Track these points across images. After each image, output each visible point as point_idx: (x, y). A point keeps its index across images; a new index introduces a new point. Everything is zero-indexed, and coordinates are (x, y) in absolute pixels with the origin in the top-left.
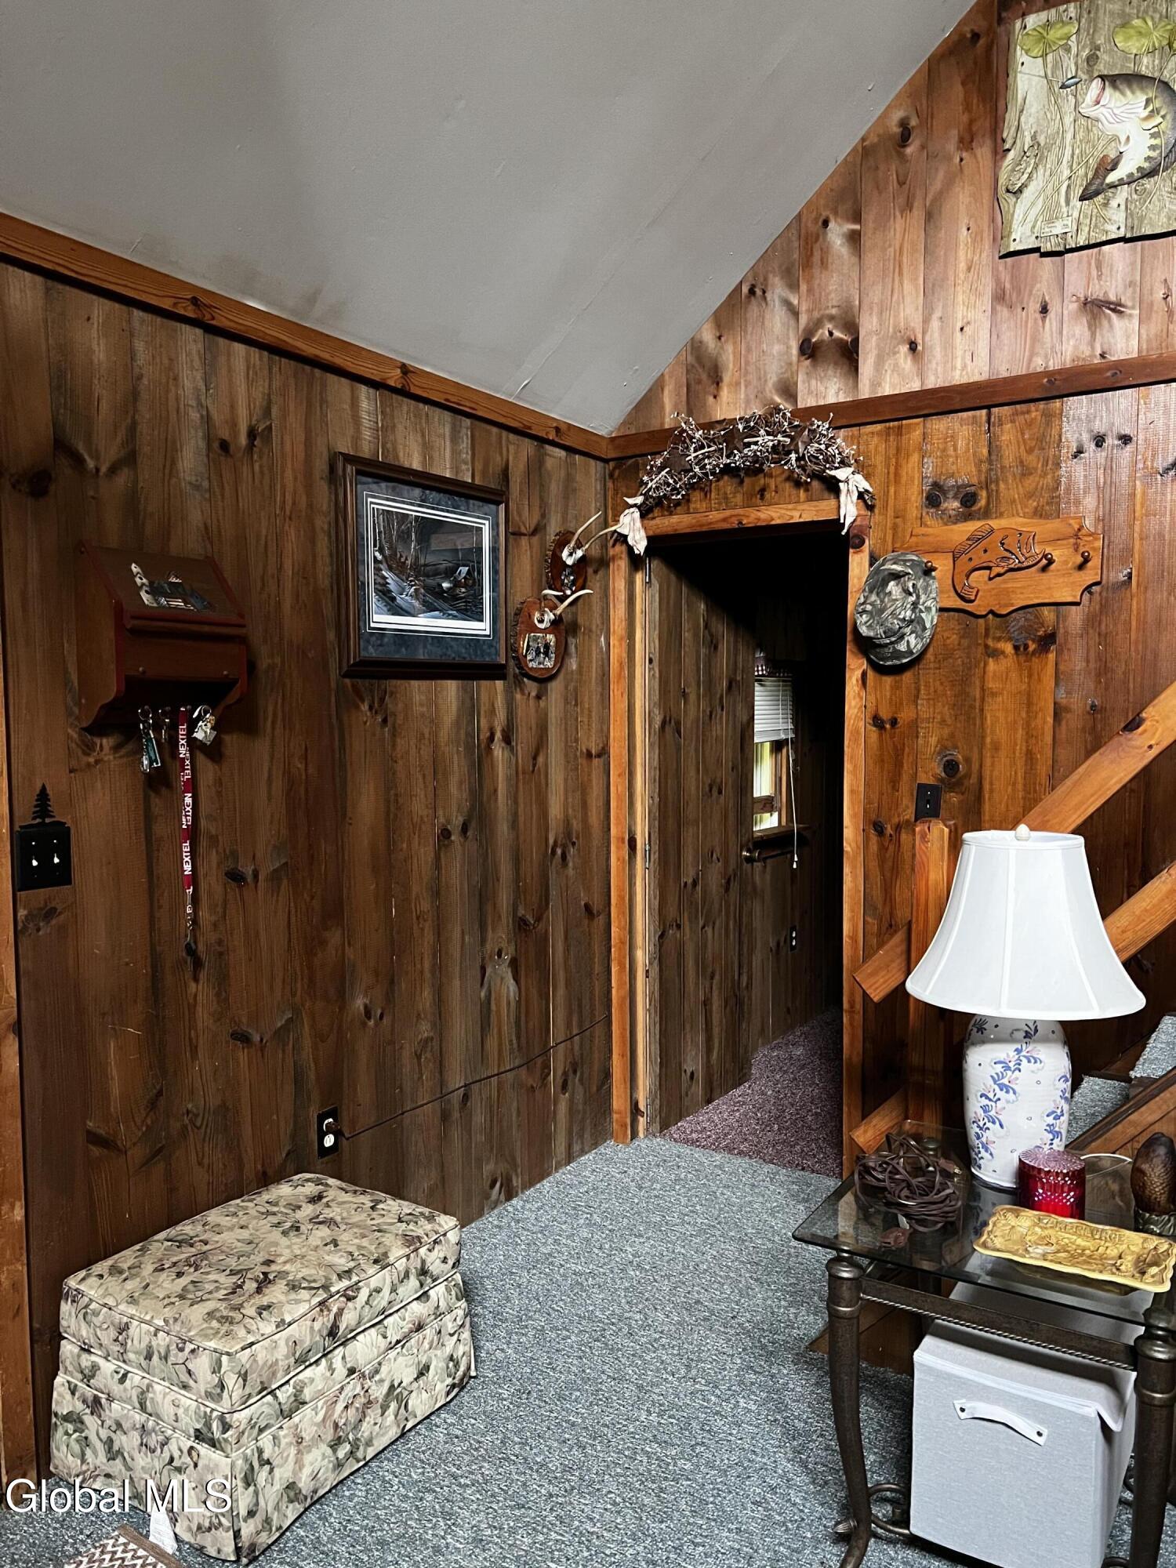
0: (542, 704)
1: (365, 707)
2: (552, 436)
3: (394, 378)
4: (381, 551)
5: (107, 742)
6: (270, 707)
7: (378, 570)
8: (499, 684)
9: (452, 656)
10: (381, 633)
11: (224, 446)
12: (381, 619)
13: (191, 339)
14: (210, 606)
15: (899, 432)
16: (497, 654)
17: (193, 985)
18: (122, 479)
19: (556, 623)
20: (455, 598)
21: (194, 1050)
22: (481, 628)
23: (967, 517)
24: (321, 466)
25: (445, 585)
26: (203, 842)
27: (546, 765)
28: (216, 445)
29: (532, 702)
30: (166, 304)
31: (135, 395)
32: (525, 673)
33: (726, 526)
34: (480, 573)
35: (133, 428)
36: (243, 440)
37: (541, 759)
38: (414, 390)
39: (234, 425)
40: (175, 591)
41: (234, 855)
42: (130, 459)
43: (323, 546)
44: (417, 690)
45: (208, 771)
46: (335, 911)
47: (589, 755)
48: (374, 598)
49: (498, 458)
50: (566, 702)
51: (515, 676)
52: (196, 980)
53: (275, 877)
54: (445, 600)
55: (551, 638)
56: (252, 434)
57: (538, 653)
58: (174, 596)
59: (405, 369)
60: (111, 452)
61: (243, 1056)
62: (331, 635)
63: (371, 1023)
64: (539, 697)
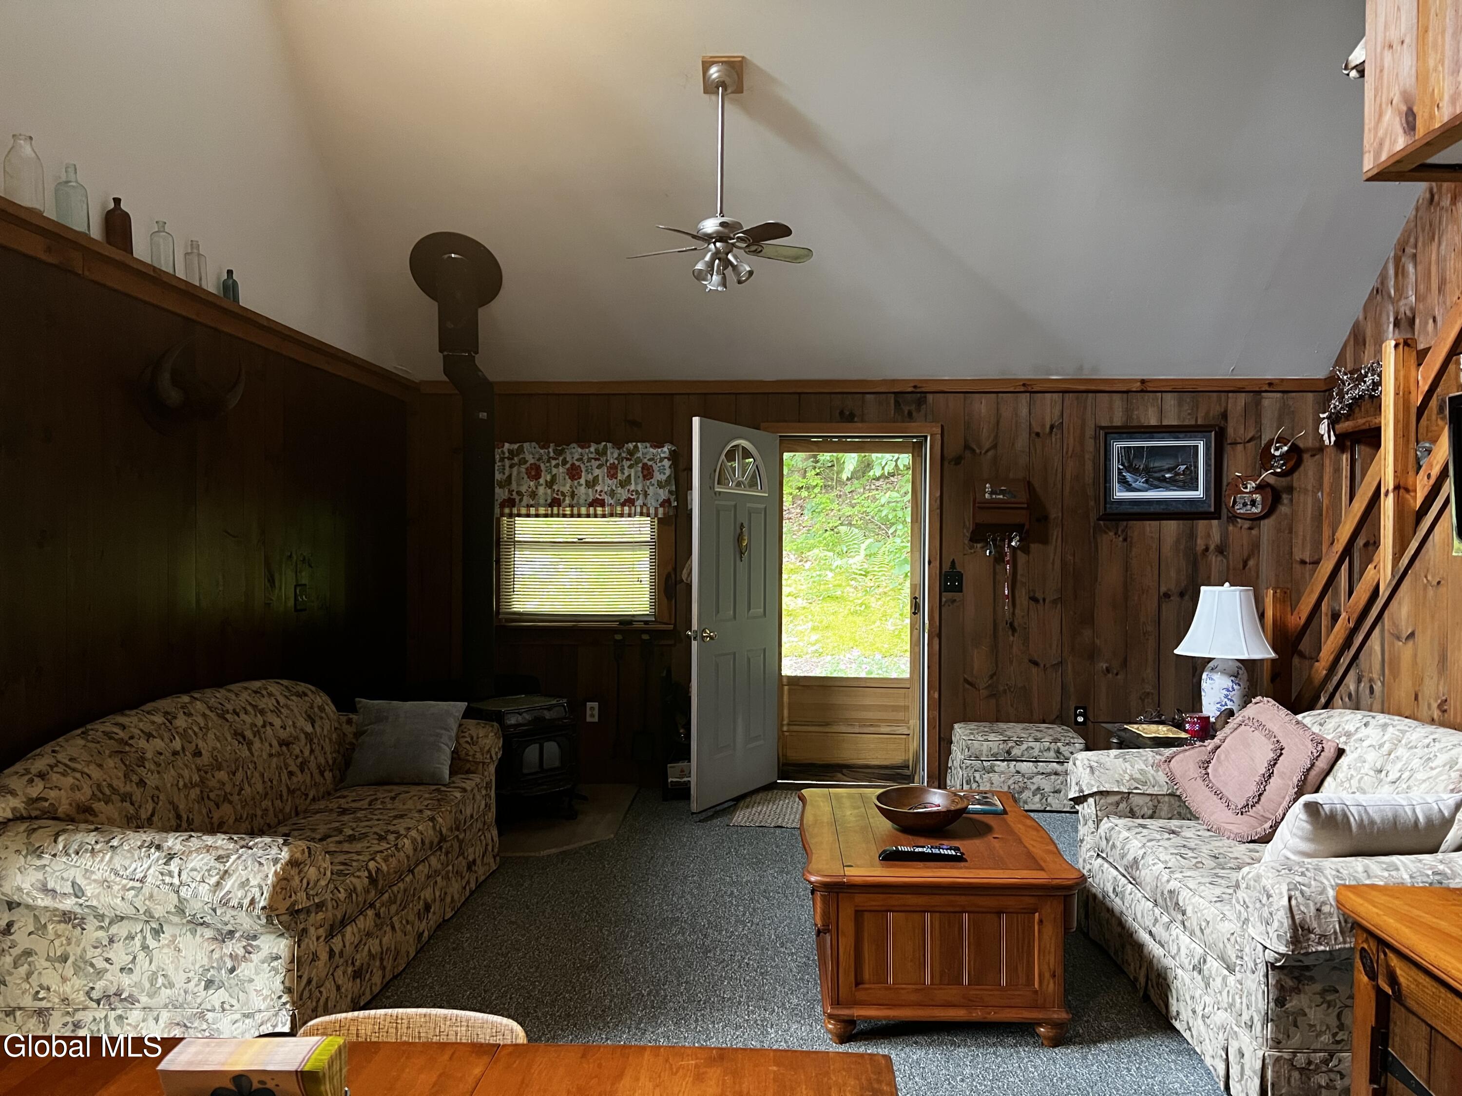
0: (1254, 532)
1: (1111, 534)
2: (1267, 388)
3: (1137, 386)
4: (1123, 464)
5: (979, 545)
6: (1055, 534)
7: (1120, 473)
8: (1215, 522)
9: (1172, 509)
10: (1121, 502)
11: (1038, 434)
12: (1120, 494)
13: (1024, 398)
14: (1015, 497)
16: (1210, 506)
17: (1011, 638)
18: (990, 453)
19: (1259, 488)
20: (1176, 481)
21: (1011, 662)
22: (1199, 494)
24: (1089, 432)
25: (1167, 476)
26: (1018, 585)
27: (1257, 565)
28: (1033, 435)
29: (1244, 532)
30: (1012, 389)
31: (998, 423)
32: (1233, 518)
34: (1196, 467)
35: (996, 437)
36: (1048, 429)
37: (1251, 563)
38: (1149, 389)
39: (1043, 426)
40: (1002, 492)
41: (1034, 591)
42: (995, 446)
43: (1089, 466)
44: (1150, 526)
45: (1022, 558)
47: (1303, 562)
48: (1116, 485)
49: (1218, 408)
50: (1278, 531)
51: (1228, 518)
52: (1013, 635)
53: (1054, 602)
54: (1167, 482)
55: (1258, 497)
56: (1052, 427)
57: (1245, 505)
58: (999, 494)
59: (1143, 381)
60: (987, 445)
61: (1034, 670)
62: (1092, 503)
63: (1110, 675)
64: (1250, 528)
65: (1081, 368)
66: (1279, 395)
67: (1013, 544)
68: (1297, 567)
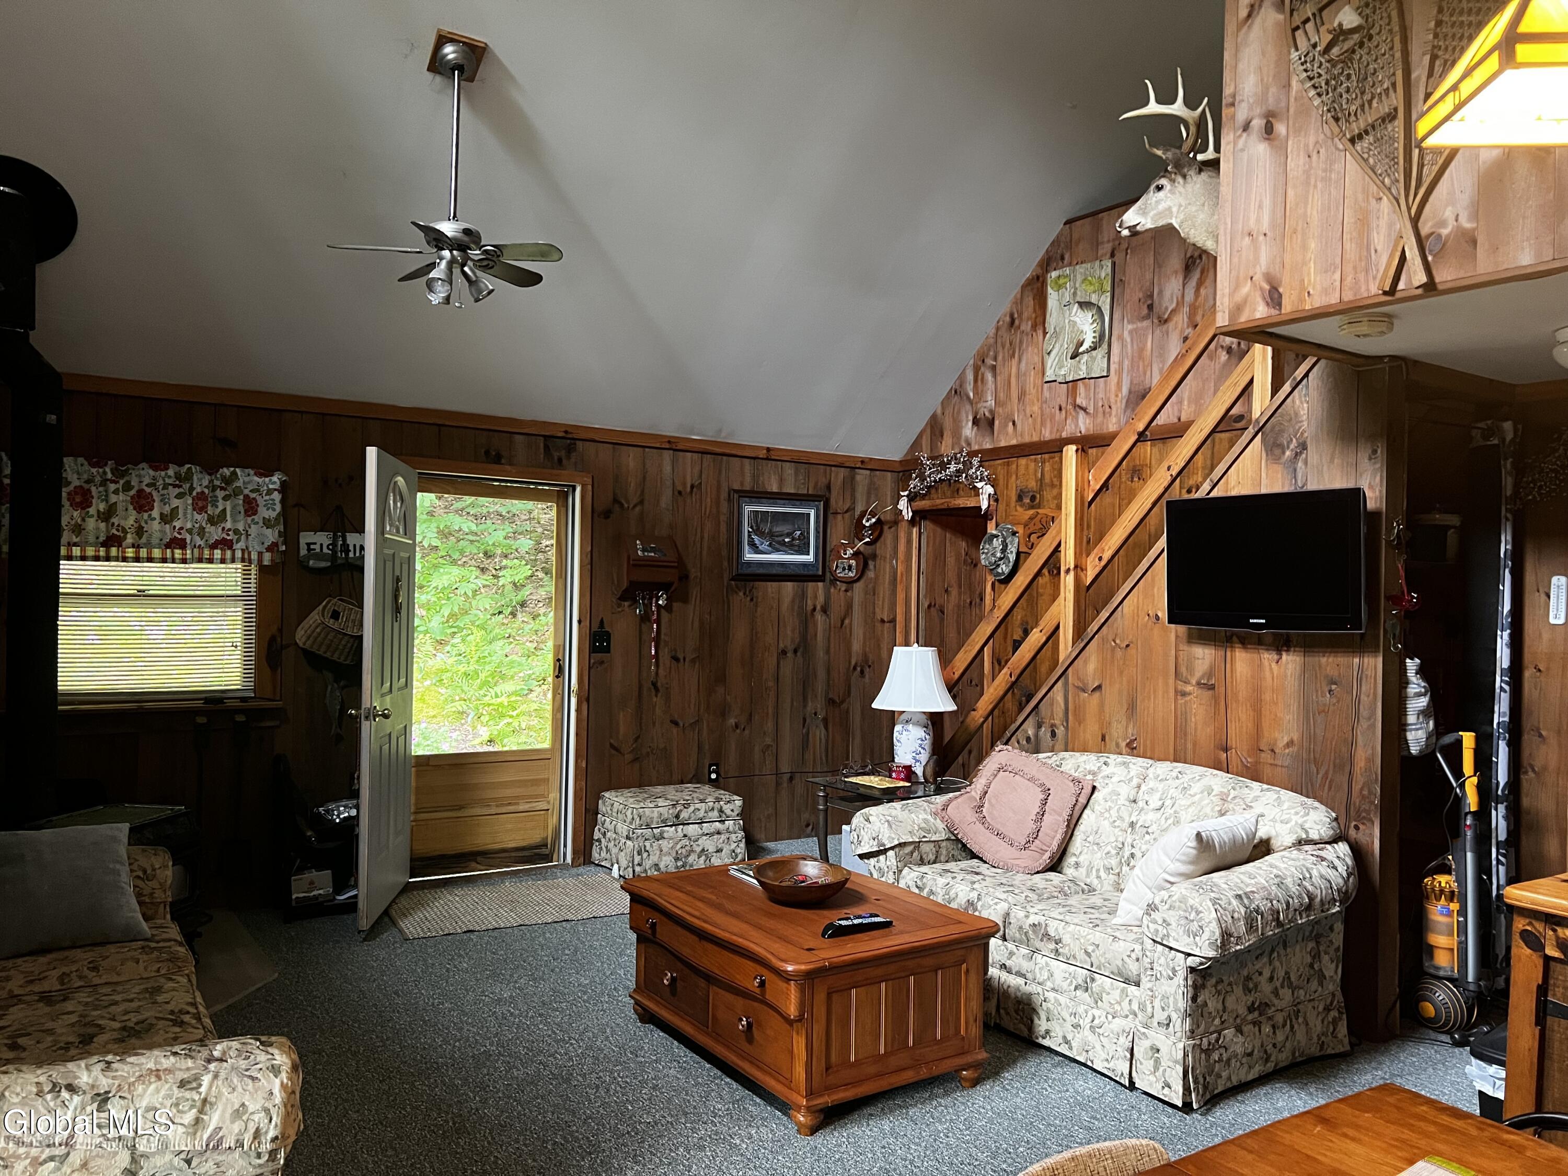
0: (849, 594)
1: (741, 594)
2: (859, 465)
3: (763, 454)
4: (752, 527)
5: (626, 604)
6: (695, 592)
7: (749, 536)
8: (820, 584)
9: (789, 572)
10: (750, 564)
11: (680, 493)
12: (749, 556)
13: (667, 455)
14: (665, 555)
15: (1008, 464)
16: (818, 570)
17: (655, 699)
18: (638, 509)
19: (856, 555)
20: (793, 545)
21: (654, 723)
22: (810, 558)
23: (1032, 507)
24: (724, 495)
25: (787, 540)
26: (662, 644)
27: (851, 624)
28: (676, 493)
29: (841, 593)
30: (658, 445)
31: (644, 478)
32: (835, 580)
33: (943, 507)
34: (808, 533)
35: (643, 492)
36: (689, 489)
37: (847, 621)
38: (773, 457)
39: (684, 484)
40: (653, 550)
41: (675, 650)
42: (641, 502)
43: (723, 528)
44: (771, 586)
45: (665, 615)
46: (721, 678)
47: (883, 621)
48: (747, 547)
49: (824, 479)
50: (866, 593)
51: (831, 580)
52: (656, 696)
53: (693, 661)
54: (787, 546)
55: (853, 562)
56: (692, 487)
57: (844, 569)
58: (650, 552)
59: (768, 449)
60: (634, 500)
61: (675, 730)
62: (726, 564)
63: (738, 731)
64: (846, 591)
65: (720, 431)
66: (868, 472)
67: (660, 602)
68: (878, 625)
